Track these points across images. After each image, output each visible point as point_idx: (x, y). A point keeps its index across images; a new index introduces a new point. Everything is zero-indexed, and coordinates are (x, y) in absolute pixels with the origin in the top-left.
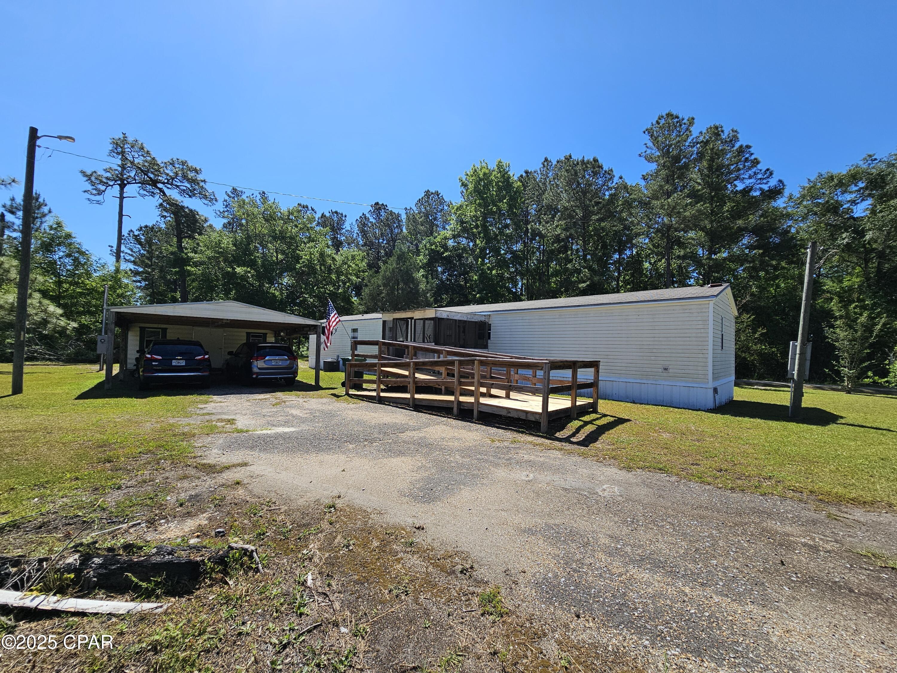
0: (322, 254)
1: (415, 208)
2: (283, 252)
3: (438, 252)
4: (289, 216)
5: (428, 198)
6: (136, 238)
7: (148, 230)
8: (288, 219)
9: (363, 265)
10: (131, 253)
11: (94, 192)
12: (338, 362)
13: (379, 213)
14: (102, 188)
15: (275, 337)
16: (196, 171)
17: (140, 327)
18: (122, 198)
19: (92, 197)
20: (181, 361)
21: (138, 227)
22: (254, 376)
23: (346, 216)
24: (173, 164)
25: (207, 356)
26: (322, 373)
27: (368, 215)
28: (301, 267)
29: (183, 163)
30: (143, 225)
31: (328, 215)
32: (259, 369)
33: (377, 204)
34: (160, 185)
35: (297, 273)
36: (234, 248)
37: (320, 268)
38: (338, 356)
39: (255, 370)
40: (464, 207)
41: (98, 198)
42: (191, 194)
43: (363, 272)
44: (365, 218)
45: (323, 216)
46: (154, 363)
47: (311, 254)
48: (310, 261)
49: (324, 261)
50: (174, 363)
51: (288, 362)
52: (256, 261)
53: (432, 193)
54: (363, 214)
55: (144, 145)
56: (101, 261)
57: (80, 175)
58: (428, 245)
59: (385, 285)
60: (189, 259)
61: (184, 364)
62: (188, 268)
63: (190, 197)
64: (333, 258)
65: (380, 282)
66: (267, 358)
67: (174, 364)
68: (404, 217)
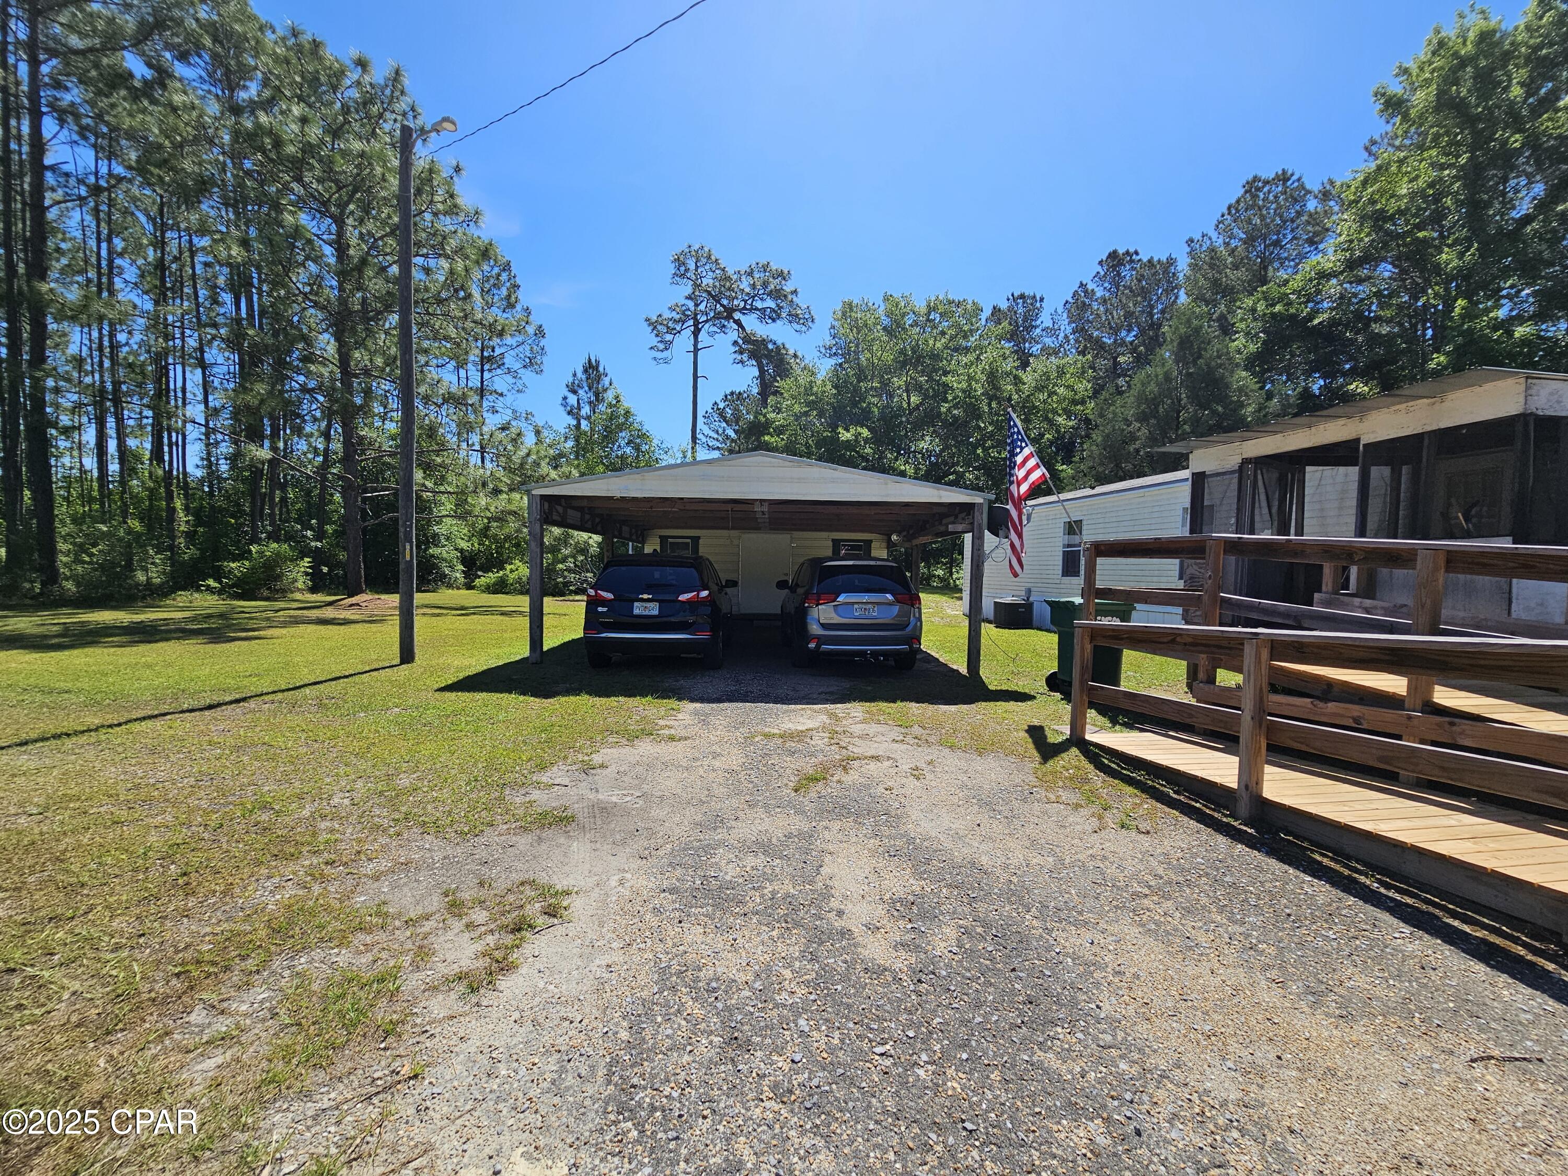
0: (993, 377)
1: (1214, 235)
2: (919, 388)
3: (1293, 317)
4: (929, 313)
5: (1255, 197)
6: (722, 414)
7: (735, 398)
8: (928, 320)
9: (1084, 387)
10: (716, 436)
11: (661, 346)
12: (1029, 606)
13: (1119, 274)
14: (669, 337)
15: (888, 548)
16: (781, 275)
17: (660, 537)
18: (696, 351)
19: (659, 355)
20: (651, 605)
21: (722, 396)
22: (812, 645)
23: (1042, 300)
24: (750, 274)
25: (705, 593)
26: (989, 631)
27: (1091, 286)
28: (949, 410)
29: (765, 268)
30: (728, 392)
31: (1004, 305)
32: (825, 626)
33: (1113, 255)
34: (737, 315)
35: (946, 425)
36: (834, 391)
37: (989, 405)
38: (1029, 591)
39: (815, 629)
40: (1394, 168)
41: (666, 354)
42: (773, 316)
43: (1083, 402)
44: (1086, 292)
45: (996, 310)
46: (600, 609)
47: (970, 378)
48: (968, 392)
49: (997, 388)
50: (638, 609)
51: (896, 609)
52: (870, 412)
53: (1266, 182)
54: (1081, 284)
55: (713, 252)
56: (664, 446)
57: (646, 324)
58: (1261, 307)
59: (1143, 418)
60: (768, 423)
61: (656, 612)
62: (767, 438)
63: (774, 320)
64: (1016, 377)
65: (1130, 413)
66: (842, 598)
67: (636, 611)
68: (1183, 265)
